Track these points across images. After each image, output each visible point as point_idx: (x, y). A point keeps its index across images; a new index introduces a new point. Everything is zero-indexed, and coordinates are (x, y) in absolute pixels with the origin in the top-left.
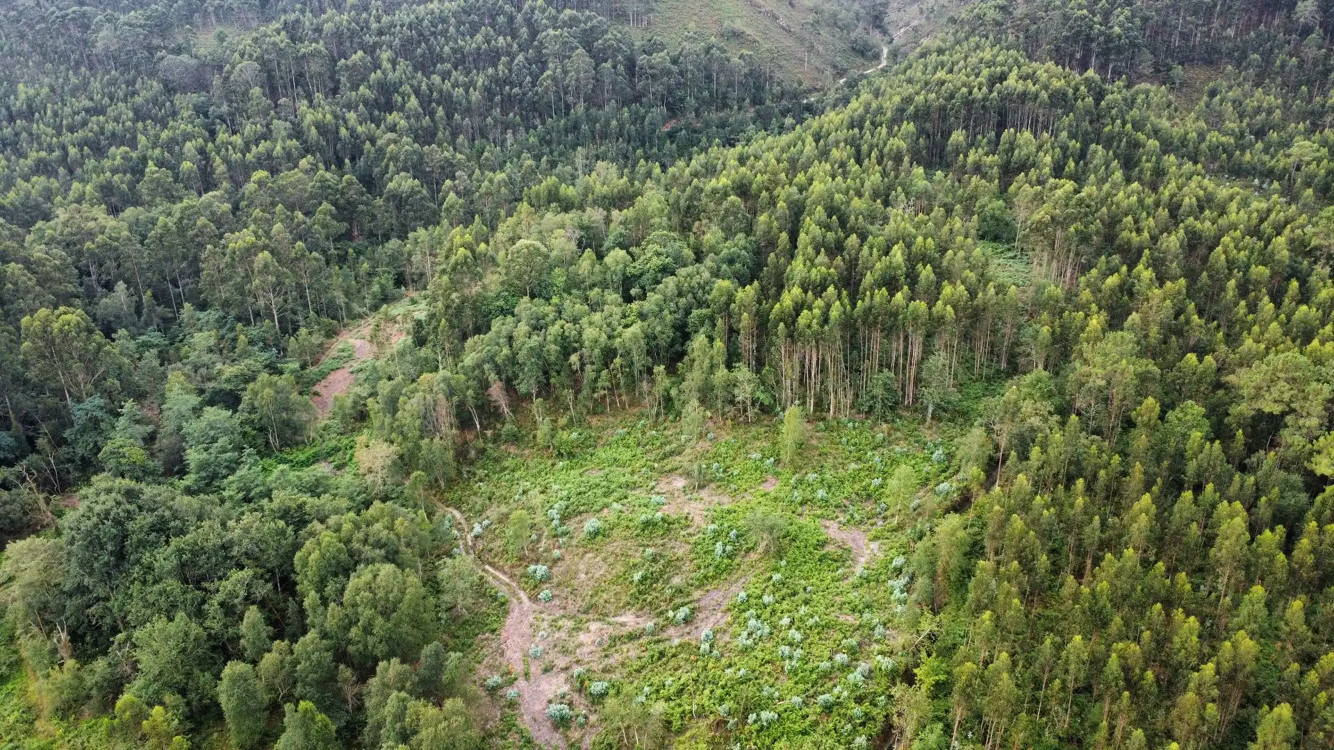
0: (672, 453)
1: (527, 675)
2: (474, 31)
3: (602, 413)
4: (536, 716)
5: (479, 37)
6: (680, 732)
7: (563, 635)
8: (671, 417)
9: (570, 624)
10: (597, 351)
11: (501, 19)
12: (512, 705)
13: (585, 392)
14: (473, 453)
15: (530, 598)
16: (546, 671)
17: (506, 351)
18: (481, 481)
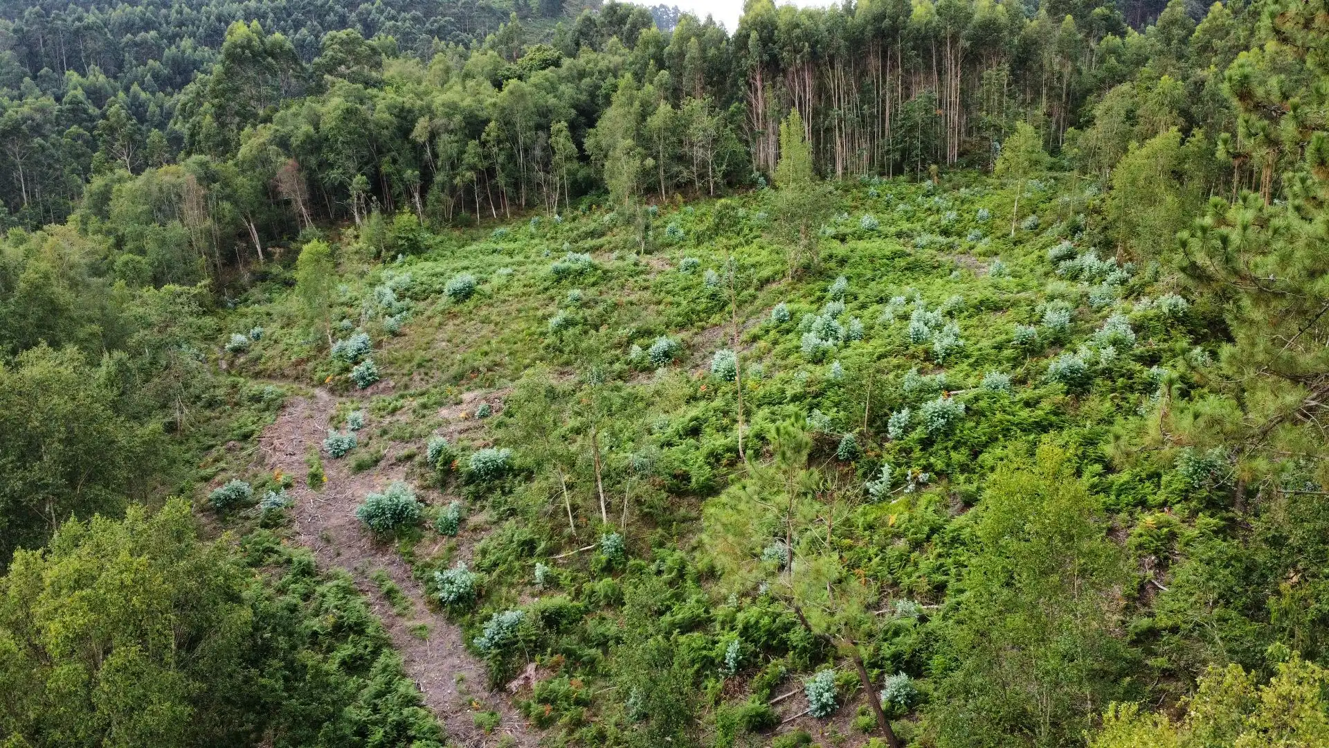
0: (592, 234)
1: (316, 480)
2: (297, 26)
3: (469, 224)
4: (332, 534)
5: (304, 31)
6: (710, 490)
7: (403, 418)
8: (583, 207)
9: (416, 403)
10: (458, 118)
11: (331, 17)
12: (272, 521)
13: (439, 178)
14: (246, 278)
15: (332, 391)
16: (360, 467)
17: (306, 128)
18: (259, 302)
